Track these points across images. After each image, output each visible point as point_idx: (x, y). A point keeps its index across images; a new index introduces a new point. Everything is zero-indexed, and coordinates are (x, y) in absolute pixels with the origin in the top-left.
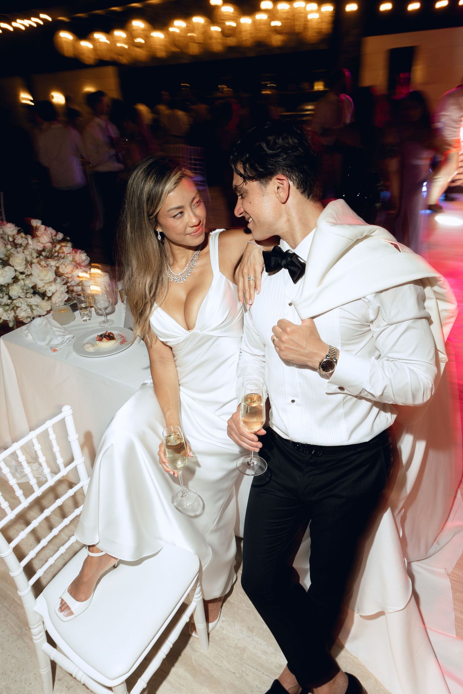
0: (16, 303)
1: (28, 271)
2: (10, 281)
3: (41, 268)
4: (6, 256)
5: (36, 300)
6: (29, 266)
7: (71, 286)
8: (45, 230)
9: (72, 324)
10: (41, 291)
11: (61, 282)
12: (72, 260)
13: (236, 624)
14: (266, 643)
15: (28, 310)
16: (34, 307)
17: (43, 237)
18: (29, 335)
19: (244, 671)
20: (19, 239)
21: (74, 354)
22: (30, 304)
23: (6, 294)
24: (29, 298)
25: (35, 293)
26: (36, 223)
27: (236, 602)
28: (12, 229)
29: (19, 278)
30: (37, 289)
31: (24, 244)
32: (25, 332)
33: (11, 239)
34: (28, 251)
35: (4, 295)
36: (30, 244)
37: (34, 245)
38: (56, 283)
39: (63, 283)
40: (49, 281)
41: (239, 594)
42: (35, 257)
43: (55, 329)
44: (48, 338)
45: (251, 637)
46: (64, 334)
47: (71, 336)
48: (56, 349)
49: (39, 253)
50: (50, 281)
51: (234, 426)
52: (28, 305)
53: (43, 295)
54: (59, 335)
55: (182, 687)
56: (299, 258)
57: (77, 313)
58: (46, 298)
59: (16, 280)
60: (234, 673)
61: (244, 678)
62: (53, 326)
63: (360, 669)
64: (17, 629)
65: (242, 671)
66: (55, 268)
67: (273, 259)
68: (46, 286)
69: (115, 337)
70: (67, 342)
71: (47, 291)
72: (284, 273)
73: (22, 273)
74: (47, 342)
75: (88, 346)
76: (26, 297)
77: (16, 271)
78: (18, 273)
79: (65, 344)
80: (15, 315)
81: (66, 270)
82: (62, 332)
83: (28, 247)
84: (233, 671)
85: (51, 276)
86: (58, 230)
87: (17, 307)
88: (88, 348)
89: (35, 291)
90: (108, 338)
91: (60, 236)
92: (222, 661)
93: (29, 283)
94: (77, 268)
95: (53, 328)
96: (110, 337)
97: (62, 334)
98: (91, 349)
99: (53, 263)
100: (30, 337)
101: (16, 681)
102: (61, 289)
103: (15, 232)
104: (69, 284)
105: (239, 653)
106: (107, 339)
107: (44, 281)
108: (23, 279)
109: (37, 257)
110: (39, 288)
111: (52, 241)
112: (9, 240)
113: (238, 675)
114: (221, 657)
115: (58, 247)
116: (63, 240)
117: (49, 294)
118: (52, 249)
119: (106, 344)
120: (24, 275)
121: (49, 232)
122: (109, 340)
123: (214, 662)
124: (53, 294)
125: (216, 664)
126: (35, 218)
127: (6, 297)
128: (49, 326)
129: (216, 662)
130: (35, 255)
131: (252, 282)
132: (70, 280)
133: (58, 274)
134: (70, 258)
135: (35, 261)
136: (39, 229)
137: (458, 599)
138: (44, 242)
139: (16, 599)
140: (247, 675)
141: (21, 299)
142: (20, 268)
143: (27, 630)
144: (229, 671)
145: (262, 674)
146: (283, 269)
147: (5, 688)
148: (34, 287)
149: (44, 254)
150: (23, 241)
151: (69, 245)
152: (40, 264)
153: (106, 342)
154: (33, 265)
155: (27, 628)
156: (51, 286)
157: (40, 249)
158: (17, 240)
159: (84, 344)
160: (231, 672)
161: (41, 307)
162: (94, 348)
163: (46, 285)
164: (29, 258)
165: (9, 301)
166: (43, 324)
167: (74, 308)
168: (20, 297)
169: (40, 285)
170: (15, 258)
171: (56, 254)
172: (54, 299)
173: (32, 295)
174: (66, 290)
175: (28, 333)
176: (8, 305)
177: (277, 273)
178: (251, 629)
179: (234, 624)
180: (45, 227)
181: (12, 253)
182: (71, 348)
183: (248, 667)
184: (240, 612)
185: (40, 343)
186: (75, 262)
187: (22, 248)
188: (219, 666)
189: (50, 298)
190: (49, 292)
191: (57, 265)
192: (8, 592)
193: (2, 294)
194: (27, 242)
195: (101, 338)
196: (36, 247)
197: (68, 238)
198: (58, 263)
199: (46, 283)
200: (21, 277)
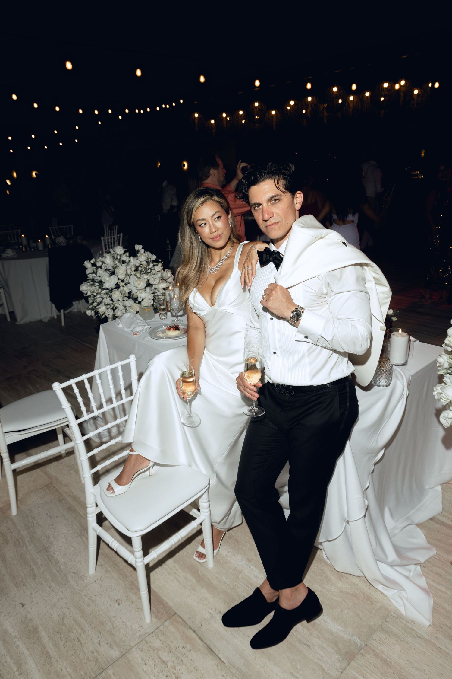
0: (116, 304)
1: (126, 279)
2: (114, 287)
3: (136, 279)
4: (113, 267)
5: (130, 302)
6: (128, 277)
7: (157, 295)
8: (144, 253)
9: (153, 320)
10: (135, 296)
11: (150, 292)
12: (160, 276)
13: (238, 555)
14: (259, 571)
15: (123, 310)
16: (128, 308)
17: (141, 256)
18: (120, 324)
19: (237, 585)
20: (124, 257)
21: (149, 338)
22: (125, 305)
23: (109, 297)
24: (125, 301)
25: (129, 297)
26: (138, 247)
27: (243, 542)
28: (121, 249)
29: (120, 285)
30: (131, 294)
31: (127, 261)
32: (118, 323)
33: (119, 257)
34: (129, 266)
35: (108, 296)
36: (132, 262)
37: (134, 262)
38: (146, 293)
39: (152, 293)
40: (140, 289)
41: (247, 537)
42: (133, 270)
43: (138, 321)
44: (133, 326)
45: (248, 565)
46: (145, 325)
47: (150, 326)
48: (137, 333)
49: (137, 268)
50: (142, 288)
51: (241, 382)
52: (124, 306)
53: (135, 299)
54: (141, 325)
55: (188, 586)
56: (281, 255)
57: (157, 315)
58: (137, 302)
59: (118, 286)
60: (229, 585)
61: (235, 590)
62: (138, 319)
63: (330, 601)
64: (78, 531)
65: (235, 585)
66: (146, 280)
67: (264, 256)
68: (138, 293)
69: (180, 329)
70: (146, 330)
71: (139, 297)
72: (271, 265)
73: (122, 281)
74: (131, 329)
75: (159, 332)
76: (123, 300)
77: (119, 279)
78: (120, 281)
79: (143, 331)
80: (114, 314)
81: (154, 282)
82: (143, 324)
83: (130, 264)
84: (228, 584)
85: (143, 284)
86: (152, 253)
87: (116, 308)
88: (159, 334)
89: (130, 295)
90: (175, 329)
91: (154, 257)
92: (221, 576)
93: (126, 290)
94: (163, 282)
95: (137, 320)
96: (177, 328)
97: (143, 325)
98: (161, 335)
99: (146, 277)
100: (121, 326)
101: (71, 561)
102: (149, 297)
103: (122, 252)
104: (155, 295)
105: (236, 573)
106: (173, 329)
107: (137, 288)
108: (123, 286)
109: (135, 271)
110: (133, 294)
111: (147, 260)
112: (117, 258)
113: (231, 587)
114: (222, 574)
115: (151, 265)
116: (156, 261)
117: (140, 300)
118: (147, 267)
119: (173, 333)
120: (124, 283)
121: (146, 254)
122: (175, 330)
123: (215, 575)
124: (143, 300)
125: (217, 577)
126: (138, 244)
127: (109, 299)
128: (135, 319)
129: (216, 576)
130: (134, 269)
131: (250, 272)
132: (156, 291)
133: (149, 285)
134: (159, 275)
135: (133, 273)
136: (140, 252)
137: (433, 571)
138: (141, 260)
139: (81, 513)
140: (238, 588)
141: (119, 301)
142: (122, 277)
143: (85, 533)
144: (226, 583)
145: (250, 590)
146: (271, 262)
147: (63, 563)
148: (130, 293)
149: (140, 268)
150: (127, 259)
151: (160, 265)
152: (136, 276)
153: (173, 331)
154: (131, 276)
155: (85, 532)
156: (142, 293)
157: (138, 265)
158: (123, 257)
159: (157, 332)
160: (227, 584)
161: (132, 308)
162: (163, 335)
163: (138, 291)
164: (129, 272)
165: (111, 302)
166: (131, 317)
167: (156, 310)
168: (119, 300)
169: (134, 291)
170: (119, 269)
171: (149, 271)
172: (142, 303)
173: (127, 298)
174: (153, 298)
175: (120, 323)
176: (109, 305)
177: (267, 265)
178: (249, 561)
179: (237, 555)
180: (144, 251)
181: (118, 266)
182: (148, 334)
183: (241, 583)
184: (244, 548)
185: (126, 329)
186: (163, 278)
187: (126, 264)
188: (218, 578)
189: (140, 303)
190: (140, 297)
191: (149, 279)
192: (77, 508)
193: (106, 296)
194: (129, 260)
195: (169, 329)
196: (135, 263)
197: (160, 260)
198: (149, 277)
199: (138, 290)
200: (122, 284)
